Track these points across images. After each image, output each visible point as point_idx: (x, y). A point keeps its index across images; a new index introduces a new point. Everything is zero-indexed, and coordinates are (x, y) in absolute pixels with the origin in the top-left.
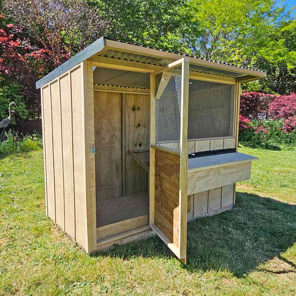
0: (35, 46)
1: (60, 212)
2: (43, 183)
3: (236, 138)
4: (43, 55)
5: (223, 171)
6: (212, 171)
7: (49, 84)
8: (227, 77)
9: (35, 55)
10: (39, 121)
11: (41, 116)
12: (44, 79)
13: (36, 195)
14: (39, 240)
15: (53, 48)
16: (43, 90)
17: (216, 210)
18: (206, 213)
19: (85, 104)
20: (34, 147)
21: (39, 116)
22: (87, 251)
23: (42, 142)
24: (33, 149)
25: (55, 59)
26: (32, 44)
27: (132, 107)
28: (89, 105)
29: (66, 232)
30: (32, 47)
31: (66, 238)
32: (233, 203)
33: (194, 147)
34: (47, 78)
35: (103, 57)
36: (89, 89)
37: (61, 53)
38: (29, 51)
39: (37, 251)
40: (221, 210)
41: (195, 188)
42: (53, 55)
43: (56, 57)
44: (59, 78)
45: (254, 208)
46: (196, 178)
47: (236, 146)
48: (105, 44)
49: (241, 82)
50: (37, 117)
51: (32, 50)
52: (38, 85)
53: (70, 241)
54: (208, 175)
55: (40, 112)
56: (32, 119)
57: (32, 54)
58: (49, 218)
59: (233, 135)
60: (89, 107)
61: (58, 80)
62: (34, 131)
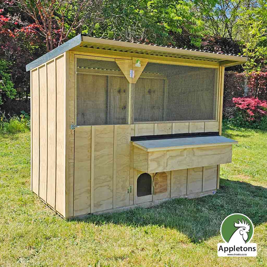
0: (25, 22)
1: (43, 185)
2: (29, 164)
3: (219, 122)
4: (34, 30)
5: (198, 153)
6: (185, 152)
7: (38, 67)
8: (209, 61)
9: (25, 30)
10: (28, 101)
11: (30, 96)
12: (33, 63)
13: (22, 174)
14: (23, 209)
15: (44, 24)
16: (33, 73)
17: (197, 193)
18: (185, 195)
19: (67, 88)
20: (21, 129)
21: (27, 96)
22: (64, 216)
23: (29, 124)
24: (20, 131)
25: (46, 35)
26: (23, 20)
27: (117, 89)
28: (70, 89)
29: (48, 203)
30: (23, 23)
31: (48, 209)
32: (217, 188)
33: (171, 129)
34: (36, 62)
35: (84, 47)
36: (70, 75)
37: (53, 28)
38: (19, 26)
39: (20, 216)
40: (202, 194)
41: (167, 166)
42: (45, 30)
43: (48, 33)
44: (47, 64)
45: (239, 194)
46: (168, 157)
47: (219, 129)
48: (82, 40)
49: (224, 65)
50: (25, 97)
51: (23, 26)
52: (28, 67)
53: (51, 211)
54: (181, 155)
55: (28, 91)
56: (20, 98)
57: (22, 30)
58: (33, 192)
59: (216, 119)
60: (70, 90)
61: (46, 65)
62: (21, 112)
